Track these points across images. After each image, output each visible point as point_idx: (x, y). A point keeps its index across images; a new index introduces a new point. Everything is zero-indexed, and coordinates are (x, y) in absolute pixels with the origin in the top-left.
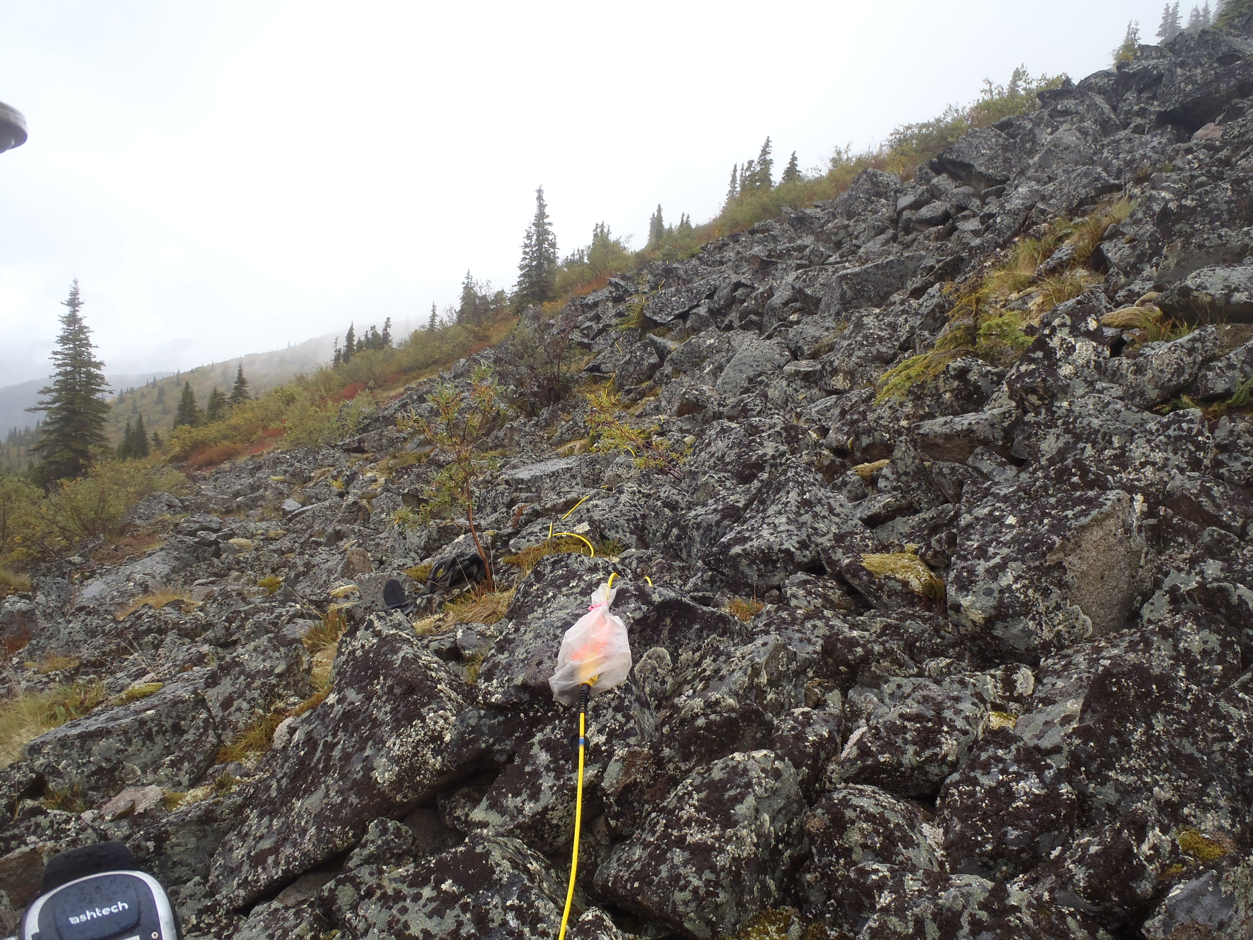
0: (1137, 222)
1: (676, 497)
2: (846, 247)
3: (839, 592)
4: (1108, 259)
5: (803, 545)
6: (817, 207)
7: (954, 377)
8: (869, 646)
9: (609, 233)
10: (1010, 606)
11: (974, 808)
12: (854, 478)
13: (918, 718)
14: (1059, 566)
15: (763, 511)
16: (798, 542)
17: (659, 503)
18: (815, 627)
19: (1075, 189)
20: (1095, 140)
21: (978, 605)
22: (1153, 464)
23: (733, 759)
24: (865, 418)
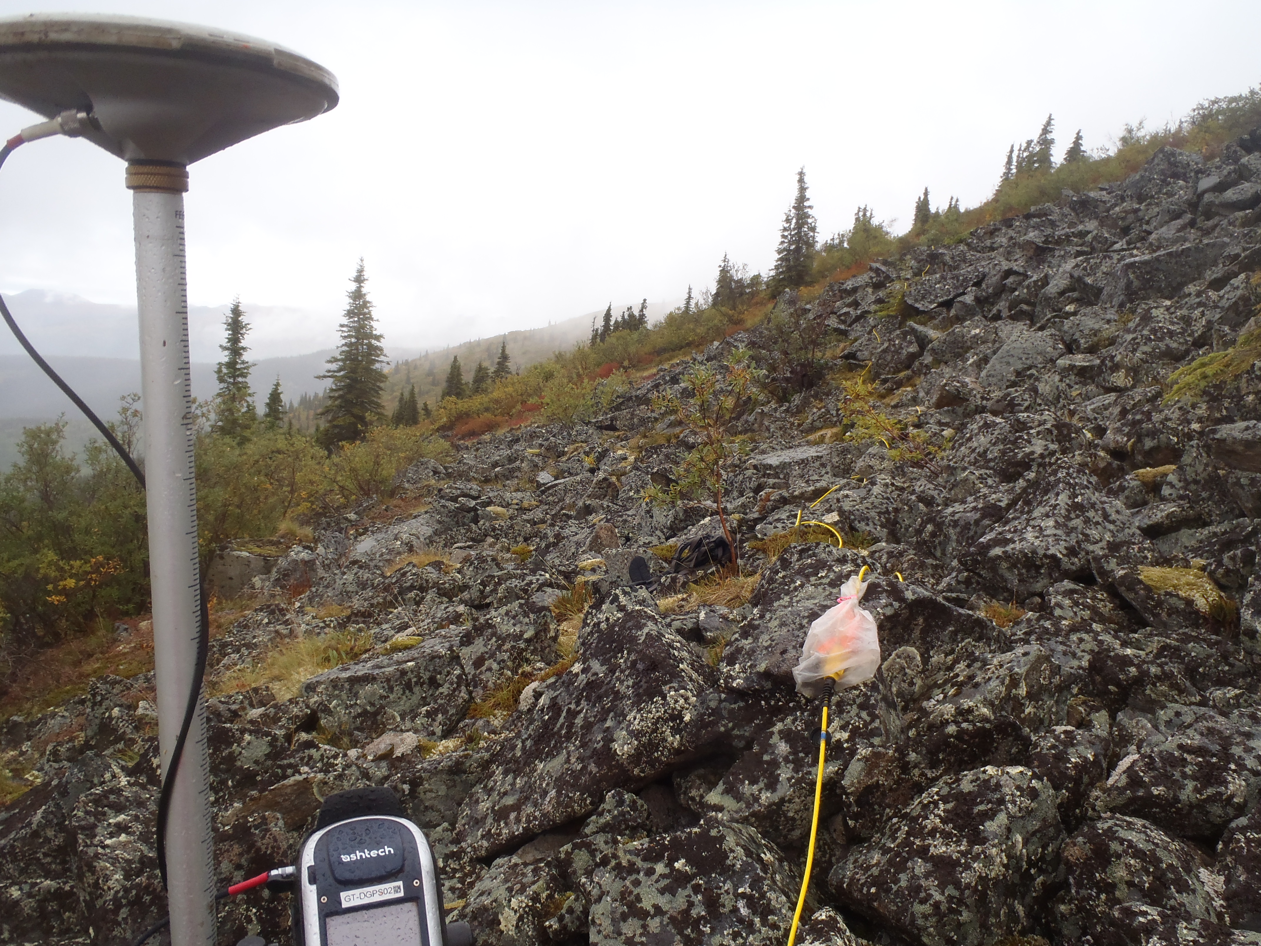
1: (932, 492)
2: (1134, 233)
3: (1110, 605)
5: (1072, 552)
6: (1102, 189)
8: (1145, 666)
9: (871, 216)
12: (1134, 483)
13: (1199, 751)
15: (1028, 512)
16: (1066, 548)
17: (913, 497)
18: (1081, 640)
23: (984, 772)
24: (1149, 419)
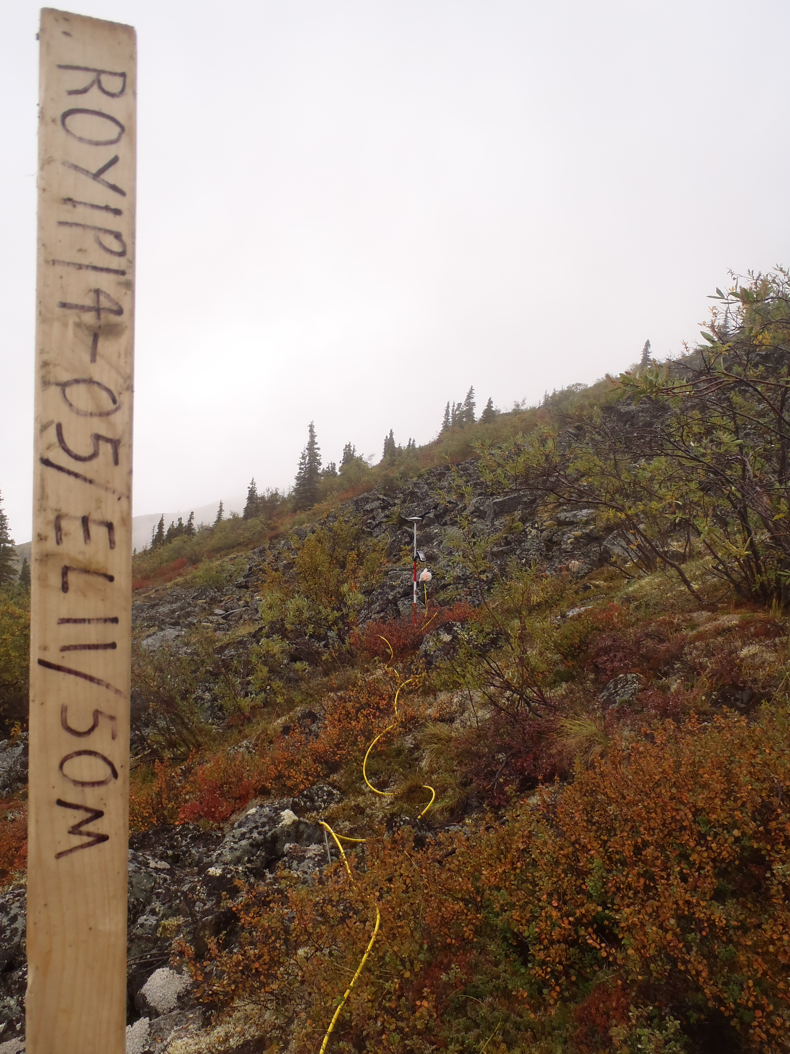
9: (354, 451)
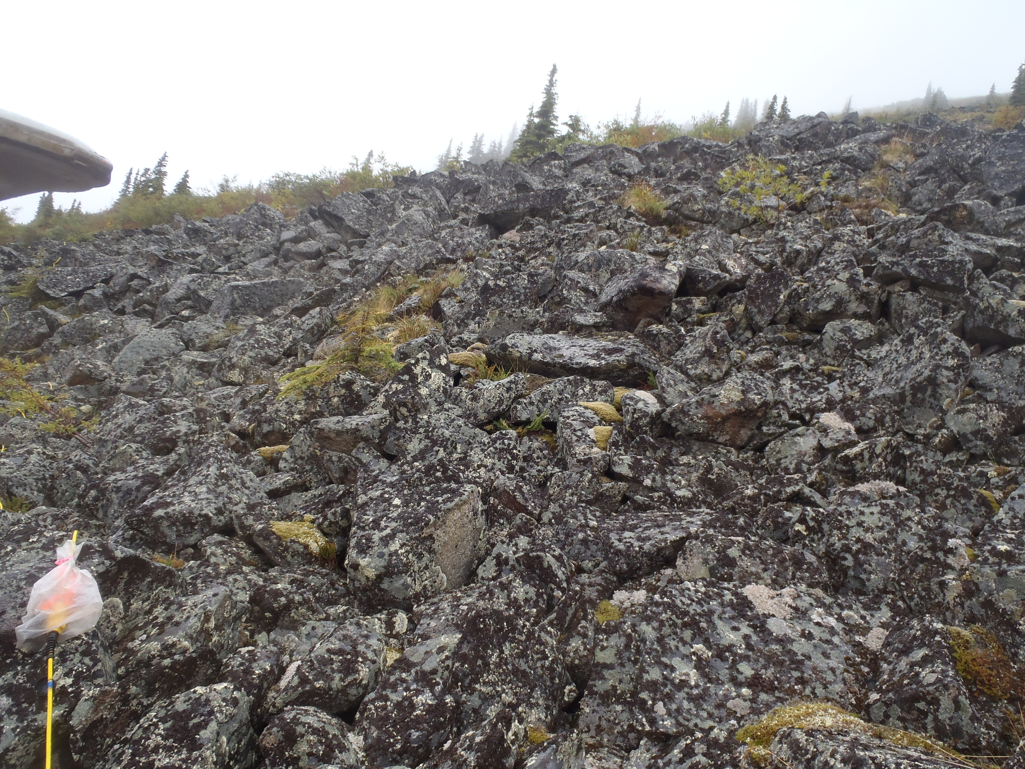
0: (466, 290)
1: (87, 462)
2: (235, 262)
3: (249, 552)
4: (444, 311)
5: (220, 512)
6: (205, 221)
7: (343, 386)
8: (291, 596)
10: (396, 566)
11: (387, 718)
12: (257, 458)
13: (340, 652)
14: (431, 537)
15: (184, 481)
16: (216, 509)
17: (71, 466)
18: (236, 580)
19: (423, 256)
20: (434, 222)
21: (372, 565)
22: (486, 467)
23: (195, 692)
24: (265, 411)
